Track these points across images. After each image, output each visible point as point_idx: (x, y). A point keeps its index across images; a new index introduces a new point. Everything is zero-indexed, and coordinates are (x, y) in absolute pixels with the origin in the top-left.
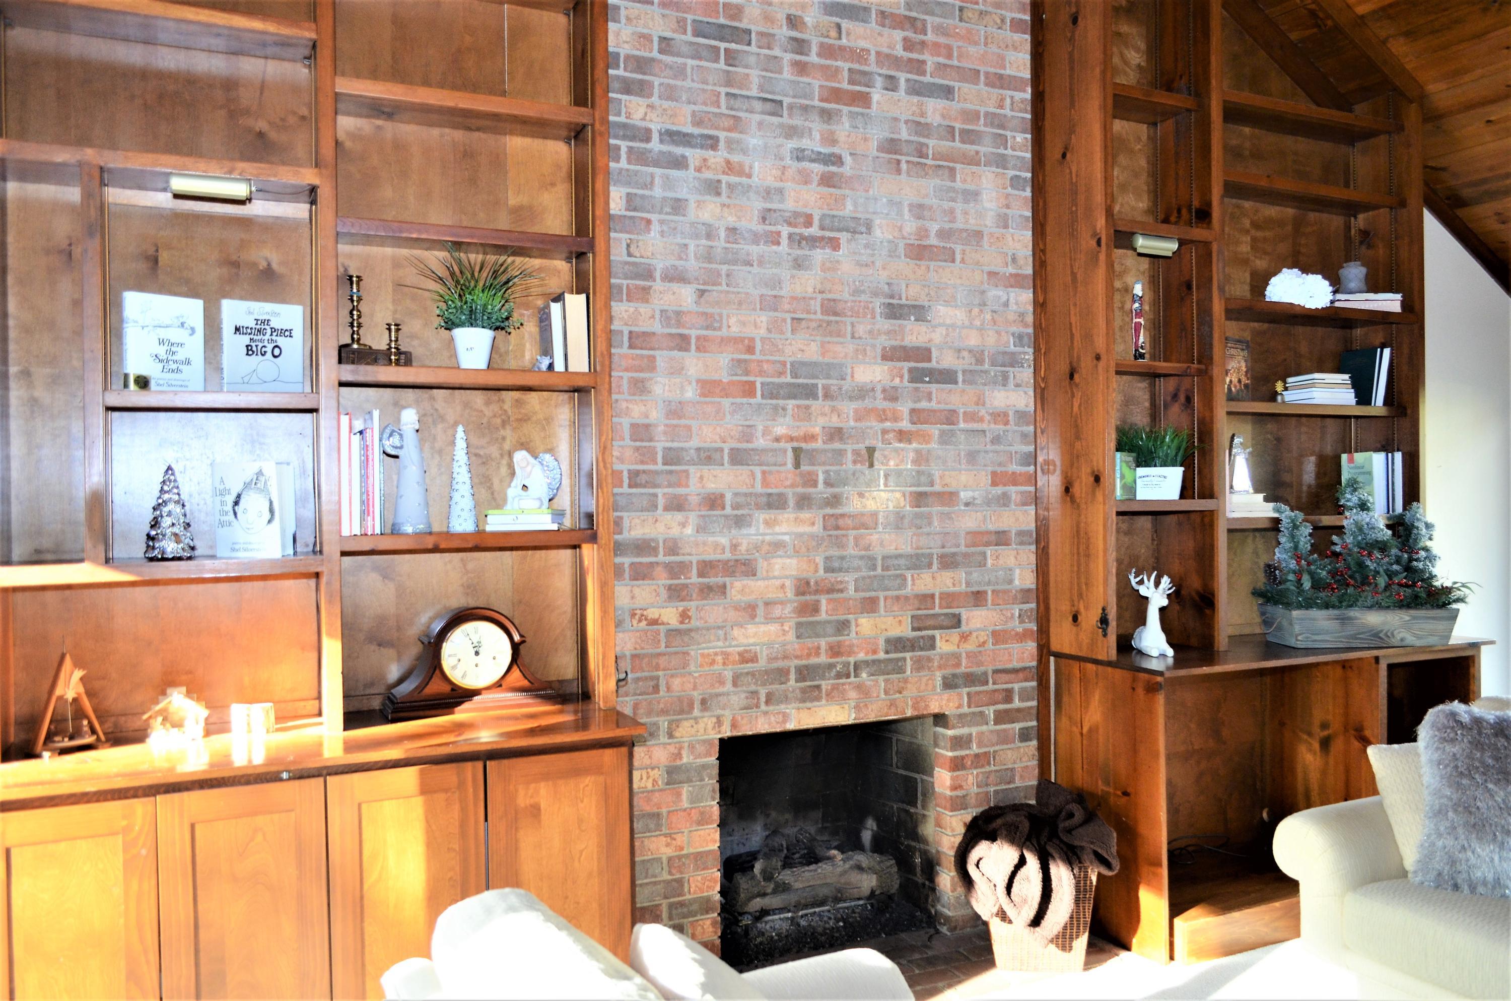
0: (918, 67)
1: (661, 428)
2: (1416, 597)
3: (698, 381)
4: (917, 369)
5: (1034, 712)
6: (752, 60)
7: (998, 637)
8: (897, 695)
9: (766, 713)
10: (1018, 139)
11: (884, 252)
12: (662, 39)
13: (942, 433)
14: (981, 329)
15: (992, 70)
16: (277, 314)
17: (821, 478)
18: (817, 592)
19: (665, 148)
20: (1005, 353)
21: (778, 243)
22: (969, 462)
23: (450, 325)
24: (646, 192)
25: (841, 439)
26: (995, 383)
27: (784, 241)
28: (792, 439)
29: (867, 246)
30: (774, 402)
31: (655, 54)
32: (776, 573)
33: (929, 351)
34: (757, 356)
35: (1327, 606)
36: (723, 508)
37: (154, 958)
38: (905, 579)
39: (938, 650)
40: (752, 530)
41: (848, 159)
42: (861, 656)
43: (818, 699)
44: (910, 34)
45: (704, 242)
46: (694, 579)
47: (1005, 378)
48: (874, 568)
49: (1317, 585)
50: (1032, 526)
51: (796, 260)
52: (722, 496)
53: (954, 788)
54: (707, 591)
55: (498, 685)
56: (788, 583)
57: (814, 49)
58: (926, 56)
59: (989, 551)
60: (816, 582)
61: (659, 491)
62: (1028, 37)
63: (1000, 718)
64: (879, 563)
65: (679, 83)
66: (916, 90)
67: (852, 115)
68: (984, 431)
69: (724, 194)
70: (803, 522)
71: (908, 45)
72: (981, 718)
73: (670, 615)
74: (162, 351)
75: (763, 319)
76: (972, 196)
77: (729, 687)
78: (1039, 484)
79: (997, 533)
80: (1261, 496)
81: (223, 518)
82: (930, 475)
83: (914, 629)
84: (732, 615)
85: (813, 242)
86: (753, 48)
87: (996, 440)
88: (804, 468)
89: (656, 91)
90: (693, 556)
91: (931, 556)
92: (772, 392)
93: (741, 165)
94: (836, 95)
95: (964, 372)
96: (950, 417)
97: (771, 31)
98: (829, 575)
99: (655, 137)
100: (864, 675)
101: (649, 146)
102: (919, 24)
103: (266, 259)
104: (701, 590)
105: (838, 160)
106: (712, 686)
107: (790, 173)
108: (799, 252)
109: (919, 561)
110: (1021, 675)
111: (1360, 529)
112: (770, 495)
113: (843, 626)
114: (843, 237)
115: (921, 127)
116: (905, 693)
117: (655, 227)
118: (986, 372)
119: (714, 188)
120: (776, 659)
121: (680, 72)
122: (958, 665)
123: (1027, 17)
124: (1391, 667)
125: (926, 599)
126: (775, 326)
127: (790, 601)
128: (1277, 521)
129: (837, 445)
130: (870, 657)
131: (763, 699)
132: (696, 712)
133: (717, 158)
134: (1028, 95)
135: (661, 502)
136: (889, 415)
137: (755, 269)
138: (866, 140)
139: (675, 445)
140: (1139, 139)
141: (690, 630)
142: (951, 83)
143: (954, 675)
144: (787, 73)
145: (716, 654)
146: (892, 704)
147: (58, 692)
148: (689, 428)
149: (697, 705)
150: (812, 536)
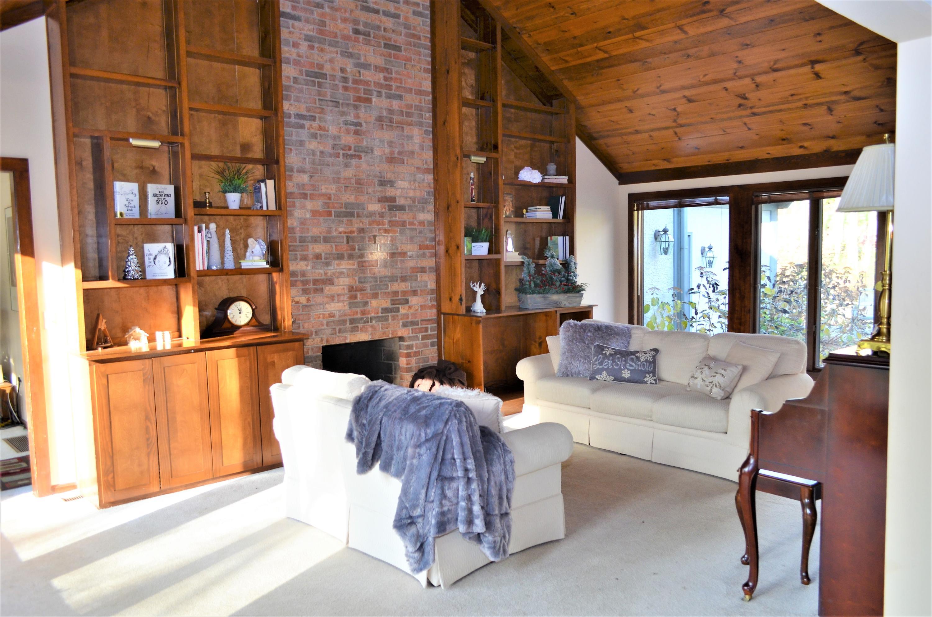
0: (389, 87)
1: (298, 229)
2: (569, 289)
3: (311, 211)
4: (391, 205)
5: (436, 335)
6: (328, 85)
7: (423, 307)
8: (386, 330)
9: (339, 336)
10: (427, 115)
11: (378, 160)
12: (294, 78)
13: (401, 229)
14: (414, 189)
15: (417, 88)
16: (165, 189)
17: (357, 247)
18: (356, 291)
19: (296, 121)
20: (423, 199)
21: (339, 157)
22: (410, 241)
23: (225, 192)
24: (290, 138)
25: (364, 233)
26: (420, 210)
27: (341, 156)
28: (345, 233)
29: (371, 158)
30: (339, 218)
31: (292, 84)
32: (341, 284)
33: (395, 198)
34: (332, 201)
35: (539, 293)
36: (321, 259)
37: (154, 412)
38: (388, 286)
39: (400, 312)
40: (332, 268)
41: (364, 124)
42: (373, 315)
43: (357, 331)
44: (386, 74)
45: (312, 157)
46: (311, 286)
47: (423, 208)
48: (376, 281)
49: (536, 285)
50: (434, 265)
51: (345, 164)
52: (321, 255)
53: (407, 364)
54: (316, 291)
55: (248, 324)
56: (345, 287)
57: (351, 81)
58: (392, 83)
59: (418, 275)
60: (356, 287)
61: (297, 253)
62: (430, 75)
63: (424, 338)
64: (379, 279)
65: (301, 95)
66: (389, 97)
67: (365, 107)
68: (416, 229)
69: (319, 139)
70: (350, 264)
71: (386, 79)
72: (416, 338)
73: (303, 300)
74: (127, 203)
75: (334, 187)
76: (410, 138)
77: (325, 327)
78: (437, 249)
79: (421, 268)
80: (517, 253)
81: (149, 264)
82: (396, 246)
83: (392, 304)
84: (326, 300)
85: (352, 156)
86: (328, 81)
87: (420, 232)
88: (351, 243)
89: (292, 99)
90: (311, 277)
91: (397, 277)
92: (338, 215)
93: (324, 127)
94: (359, 99)
95: (408, 206)
96: (403, 224)
97: (335, 74)
98: (360, 284)
99: (293, 117)
100: (374, 322)
101: (290, 120)
102: (389, 70)
103: (152, 165)
104: (314, 290)
105: (360, 125)
106: (319, 326)
107: (343, 130)
108: (347, 161)
109: (393, 279)
110: (431, 322)
111: (551, 265)
112: (338, 254)
113: (366, 304)
114: (363, 154)
115: (390, 111)
116: (389, 329)
117: (294, 152)
118: (416, 206)
119: (314, 136)
120: (342, 316)
121: (301, 91)
122: (408, 318)
123: (430, 67)
124: (561, 314)
125: (396, 293)
126: (338, 189)
127: (346, 294)
128: (523, 262)
129: (362, 235)
130: (376, 315)
131: (337, 331)
132: (314, 336)
133: (315, 124)
134: (430, 97)
135: (299, 257)
136: (381, 223)
137: (331, 168)
138: (370, 116)
139: (303, 235)
140: (472, 115)
141: (311, 305)
142: (402, 94)
143: (407, 322)
144: (341, 91)
145: (320, 314)
146: (384, 333)
147: (99, 327)
148: (308, 229)
149: (314, 334)
150: (354, 269)
